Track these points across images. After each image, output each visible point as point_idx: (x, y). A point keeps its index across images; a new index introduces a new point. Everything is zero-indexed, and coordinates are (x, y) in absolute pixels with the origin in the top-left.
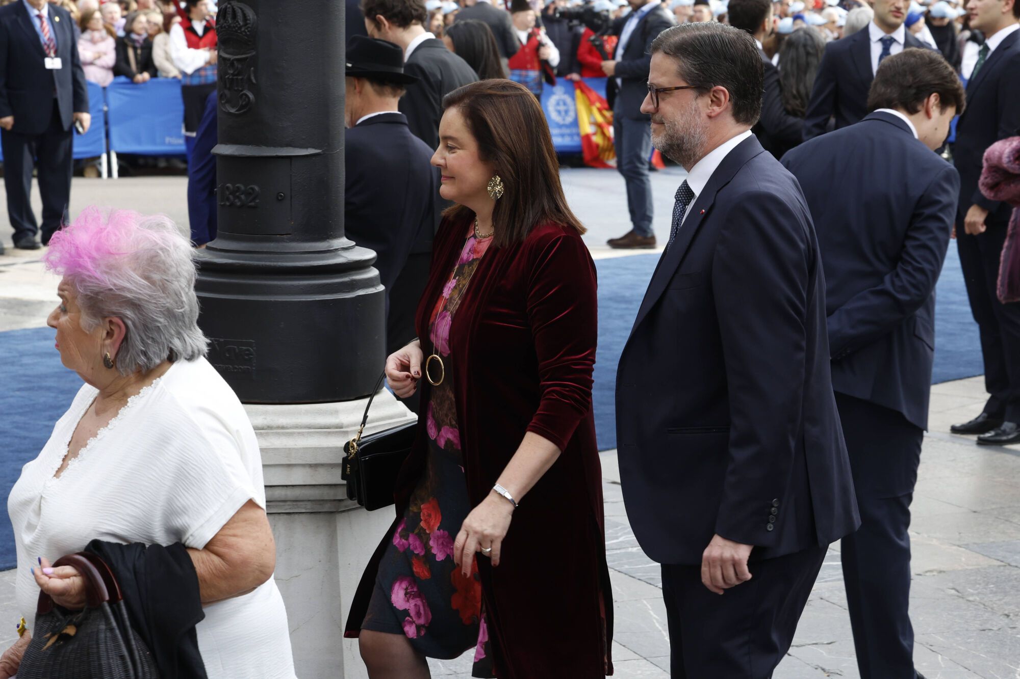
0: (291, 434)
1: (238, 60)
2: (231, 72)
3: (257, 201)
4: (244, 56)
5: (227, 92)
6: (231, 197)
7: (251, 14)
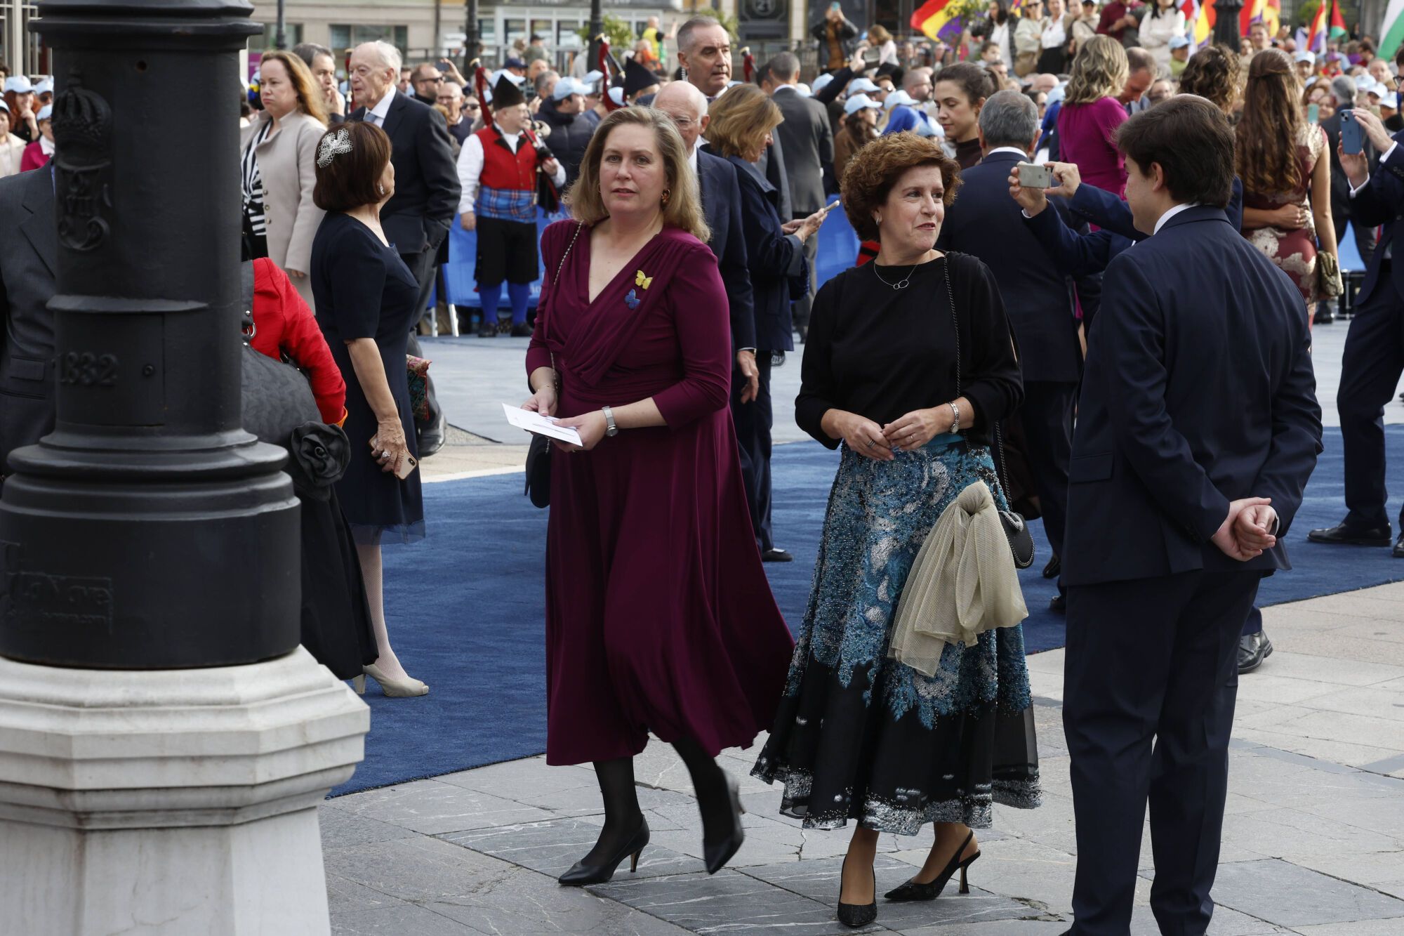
0: (165, 713)
1: (84, 173)
2: (74, 190)
3: (115, 377)
4: (93, 167)
5: (68, 219)
6: (76, 372)
7: (102, 107)
